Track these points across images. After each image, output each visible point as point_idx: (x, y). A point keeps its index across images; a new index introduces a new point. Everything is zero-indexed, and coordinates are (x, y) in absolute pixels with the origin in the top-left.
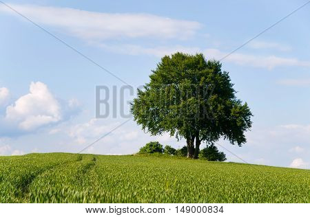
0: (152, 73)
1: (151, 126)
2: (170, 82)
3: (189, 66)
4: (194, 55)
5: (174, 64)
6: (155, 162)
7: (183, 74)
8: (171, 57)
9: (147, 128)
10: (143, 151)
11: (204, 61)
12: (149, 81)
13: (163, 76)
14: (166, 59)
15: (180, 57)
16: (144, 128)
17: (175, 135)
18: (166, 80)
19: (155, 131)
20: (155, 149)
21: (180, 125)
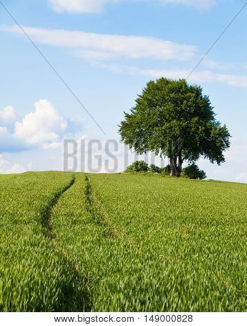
0: (138, 97)
1: (136, 146)
2: (155, 106)
3: (172, 90)
4: (177, 80)
5: (158, 89)
6: (144, 180)
7: (167, 98)
8: (155, 82)
9: (133, 148)
10: (130, 170)
11: (186, 86)
12: (135, 104)
13: (148, 100)
14: (151, 84)
15: (164, 81)
16: (131, 147)
17: (159, 154)
18: (152, 104)
19: (140, 150)
20: (141, 168)
21: (163, 146)
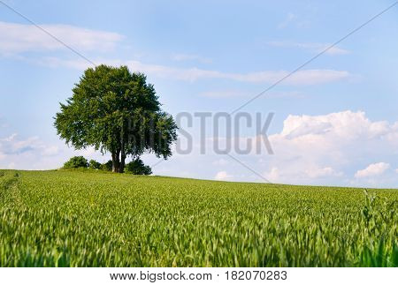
0: (75, 87)
1: (74, 140)
2: (94, 96)
3: (112, 79)
4: (119, 67)
5: (98, 77)
6: (79, 176)
7: (107, 86)
8: (94, 69)
9: (70, 142)
10: (67, 166)
11: (128, 74)
12: (72, 94)
13: (86, 88)
14: (89, 72)
15: (104, 69)
16: (67, 142)
17: (100, 149)
18: (91, 94)
19: (79, 145)
20: (79, 163)
21: (105, 139)
